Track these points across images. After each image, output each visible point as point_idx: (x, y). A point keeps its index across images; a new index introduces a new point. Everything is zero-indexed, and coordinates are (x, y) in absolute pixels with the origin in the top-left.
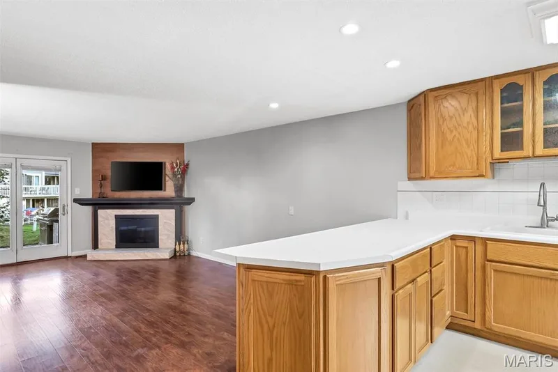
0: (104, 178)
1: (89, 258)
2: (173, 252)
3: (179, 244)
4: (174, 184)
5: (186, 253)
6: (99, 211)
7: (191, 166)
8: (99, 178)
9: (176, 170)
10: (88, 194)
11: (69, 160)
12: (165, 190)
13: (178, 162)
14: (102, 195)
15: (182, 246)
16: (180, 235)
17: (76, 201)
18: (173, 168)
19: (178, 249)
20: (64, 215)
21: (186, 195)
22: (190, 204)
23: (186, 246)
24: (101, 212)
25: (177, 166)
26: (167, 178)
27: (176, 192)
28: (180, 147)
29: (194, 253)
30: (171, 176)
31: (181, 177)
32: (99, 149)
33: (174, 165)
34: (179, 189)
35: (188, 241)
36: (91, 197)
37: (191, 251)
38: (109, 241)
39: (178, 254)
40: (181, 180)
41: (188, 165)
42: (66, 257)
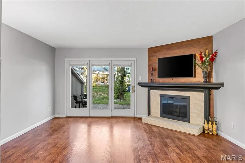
0: (154, 70)
1: (143, 121)
2: (202, 130)
3: (208, 123)
4: (203, 71)
5: (215, 133)
6: (151, 91)
7: (218, 54)
8: (151, 70)
9: (205, 59)
10: (145, 80)
11: (135, 59)
12: (195, 77)
13: (207, 51)
14: (152, 81)
15: (210, 125)
16: (208, 116)
17: (139, 84)
18: (202, 58)
19: (206, 127)
20: (133, 92)
21: (214, 80)
22: (218, 88)
23: (214, 126)
24: (152, 92)
25: (205, 55)
26: (197, 67)
27: (205, 77)
28: (209, 40)
29: (222, 134)
30: (200, 65)
31: (210, 65)
32: (152, 51)
33: (203, 54)
34: (208, 75)
35: (216, 122)
36: (147, 82)
37: (219, 132)
38: (156, 111)
39: (206, 132)
40: (209, 67)
41: (216, 53)
42: (134, 118)
